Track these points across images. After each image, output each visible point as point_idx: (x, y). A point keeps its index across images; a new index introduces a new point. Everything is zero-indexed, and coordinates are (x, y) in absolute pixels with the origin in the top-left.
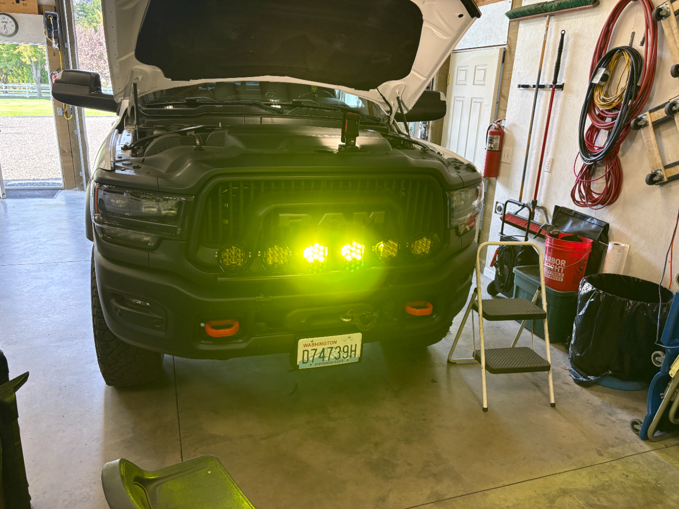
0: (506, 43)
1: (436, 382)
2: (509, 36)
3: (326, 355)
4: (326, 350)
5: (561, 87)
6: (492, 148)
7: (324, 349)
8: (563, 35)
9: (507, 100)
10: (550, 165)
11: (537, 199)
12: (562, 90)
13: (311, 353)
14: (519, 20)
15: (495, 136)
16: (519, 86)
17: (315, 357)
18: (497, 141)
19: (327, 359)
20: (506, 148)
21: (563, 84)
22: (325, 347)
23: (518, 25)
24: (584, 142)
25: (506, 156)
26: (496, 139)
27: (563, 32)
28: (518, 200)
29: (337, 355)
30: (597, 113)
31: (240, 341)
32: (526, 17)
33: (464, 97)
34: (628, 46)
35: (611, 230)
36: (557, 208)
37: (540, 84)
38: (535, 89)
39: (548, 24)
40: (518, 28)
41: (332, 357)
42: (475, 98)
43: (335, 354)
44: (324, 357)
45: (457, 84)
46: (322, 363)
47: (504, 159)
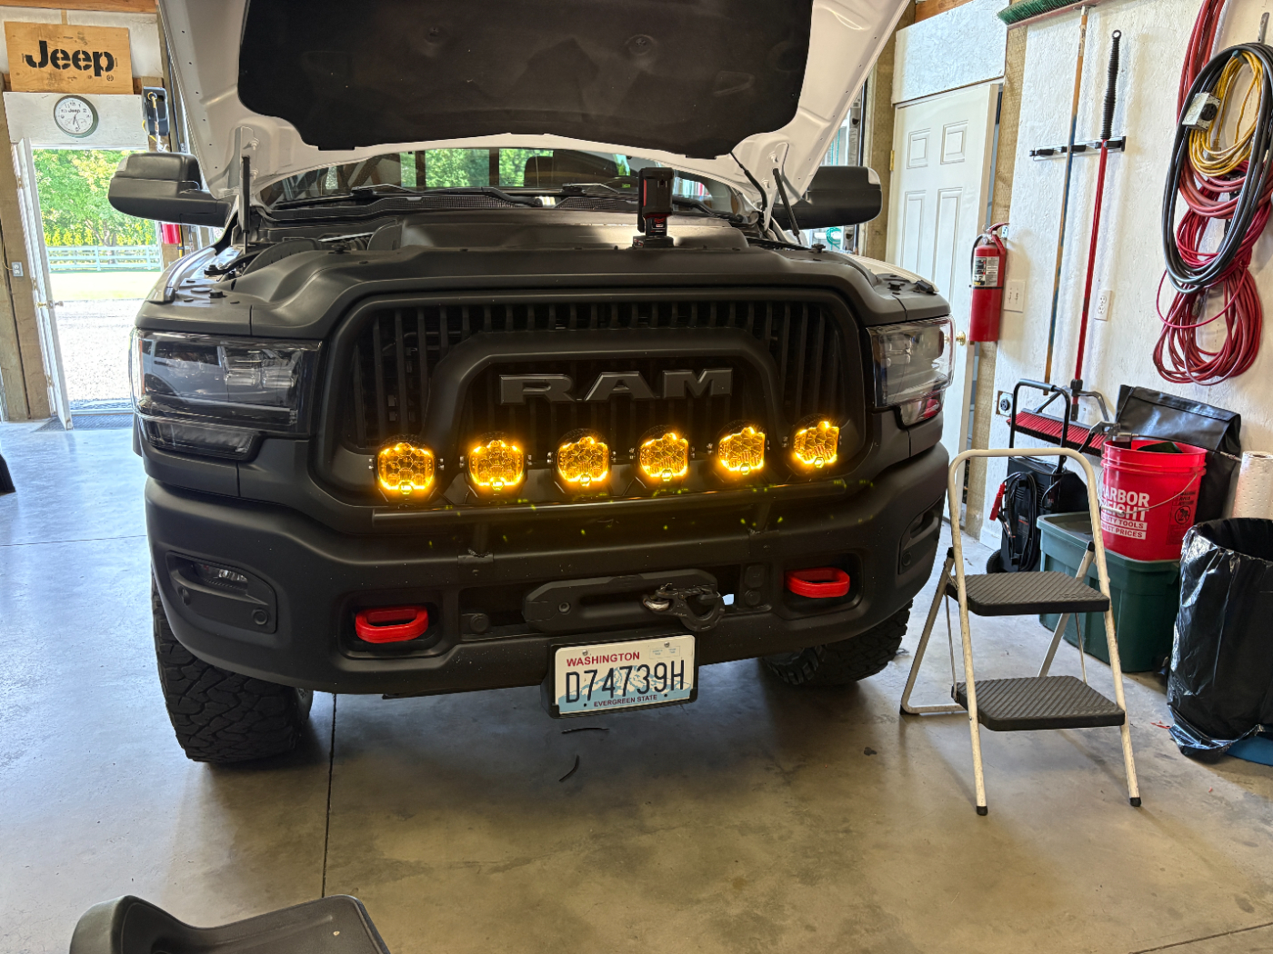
0: (1002, 74)
1: (874, 753)
2: (1008, 58)
3: (618, 685)
4: (616, 673)
5: (1120, 145)
6: (983, 283)
7: (611, 671)
8: (1116, 41)
9: (1010, 186)
10: (1106, 305)
11: (1082, 378)
12: (1123, 150)
13: (586, 680)
14: (1027, 25)
15: (989, 258)
16: (1033, 154)
17: (595, 687)
18: (993, 267)
19: (620, 692)
20: (1010, 283)
21: (1124, 138)
22: (615, 665)
23: (1025, 34)
24: (1175, 250)
25: (1014, 296)
26: (991, 263)
27: (1117, 35)
28: (1043, 380)
29: (642, 685)
30: (1199, 186)
31: (431, 653)
32: (1039, 16)
33: (924, 191)
34: (1256, 41)
35: (1245, 427)
36: (1125, 390)
37: (1075, 144)
38: (1065, 154)
39: (1085, 22)
40: (1025, 41)
41: (630, 688)
42: (944, 190)
43: (637, 680)
44: (612, 689)
45: (909, 168)
46: (609, 702)
47: (1008, 304)
